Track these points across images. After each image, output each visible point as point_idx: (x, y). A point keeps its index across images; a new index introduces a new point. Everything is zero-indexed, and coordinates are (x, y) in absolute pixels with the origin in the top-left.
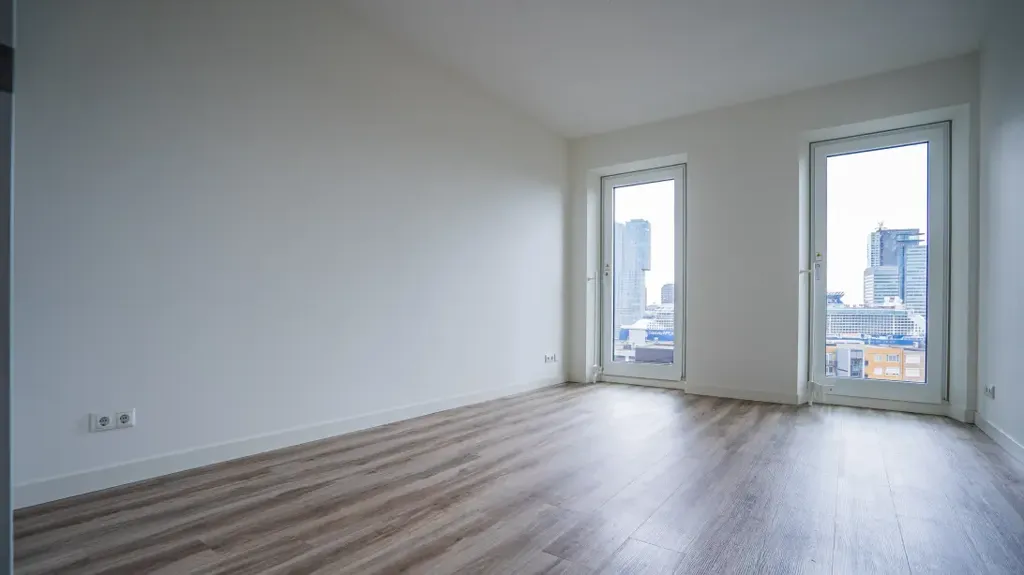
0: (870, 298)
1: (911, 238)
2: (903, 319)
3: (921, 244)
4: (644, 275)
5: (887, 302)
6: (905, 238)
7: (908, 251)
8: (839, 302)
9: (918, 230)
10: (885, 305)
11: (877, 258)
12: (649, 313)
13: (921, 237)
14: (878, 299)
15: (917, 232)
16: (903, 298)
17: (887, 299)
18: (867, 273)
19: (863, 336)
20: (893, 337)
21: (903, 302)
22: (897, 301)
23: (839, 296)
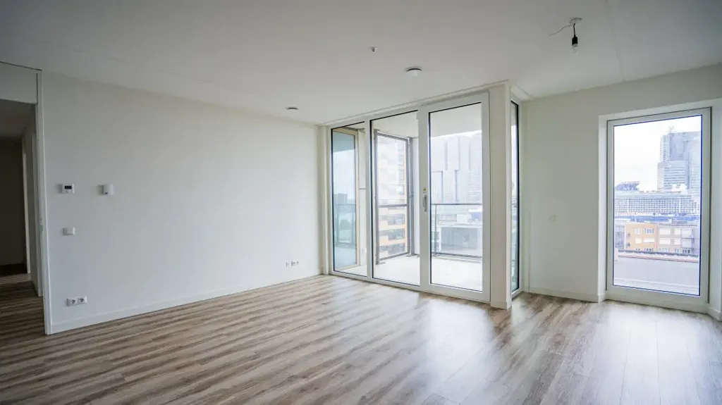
0: (662, 187)
2: (688, 201)
5: (674, 188)
8: (635, 189)
10: (673, 190)
11: (668, 154)
14: (668, 186)
16: (688, 185)
17: (674, 185)
18: (659, 165)
19: (654, 214)
20: (680, 214)
21: (688, 188)
22: (683, 187)
23: (636, 184)
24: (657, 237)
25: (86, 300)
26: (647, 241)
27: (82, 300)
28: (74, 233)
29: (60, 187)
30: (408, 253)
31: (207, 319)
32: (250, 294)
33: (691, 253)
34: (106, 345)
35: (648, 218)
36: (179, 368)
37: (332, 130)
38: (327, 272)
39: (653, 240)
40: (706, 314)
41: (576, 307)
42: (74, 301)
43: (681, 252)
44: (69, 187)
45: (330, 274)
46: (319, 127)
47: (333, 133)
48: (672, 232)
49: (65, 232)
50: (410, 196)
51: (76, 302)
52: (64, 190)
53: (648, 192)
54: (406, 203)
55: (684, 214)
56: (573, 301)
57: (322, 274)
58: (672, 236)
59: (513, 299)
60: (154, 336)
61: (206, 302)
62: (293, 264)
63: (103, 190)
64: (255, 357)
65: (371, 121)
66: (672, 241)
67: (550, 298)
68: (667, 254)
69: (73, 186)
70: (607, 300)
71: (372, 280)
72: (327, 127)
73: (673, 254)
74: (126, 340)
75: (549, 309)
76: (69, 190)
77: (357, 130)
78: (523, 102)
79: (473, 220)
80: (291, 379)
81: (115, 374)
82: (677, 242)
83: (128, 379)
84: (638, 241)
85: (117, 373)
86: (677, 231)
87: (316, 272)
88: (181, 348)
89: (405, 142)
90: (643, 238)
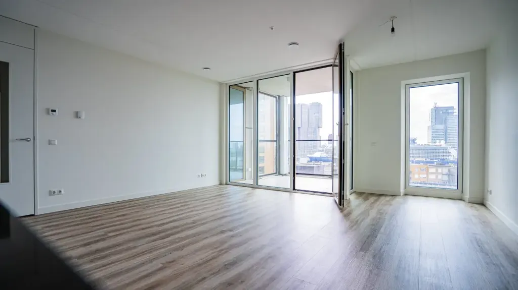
0: (430, 141)
1: (450, 111)
2: (446, 151)
3: (455, 114)
4: (319, 130)
5: (438, 143)
6: (447, 110)
7: (448, 117)
8: (414, 143)
9: (453, 107)
11: (434, 120)
12: (321, 149)
13: (455, 111)
14: (434, 141)
15: (452, 108)
16: (446, 141)
17: (438, 141)
18: (429, 128)
19: (426, 159)
20: (441, 160)
21: (446, 143)
22: (443, 142)
23: (415, 140)
24: (428, 173)
25: (63, 192)
26: (421, 176)
27: (60, 191)
28: (56, 143)
29: (48, 110)
30: (276, 173)
31: (151, 206)
32: (176, 194)
33: (447, 184)
34: (84, 220)
35: (423, 162)
36: (143, 229)
37: (229, 86)
38: (225, 183)
39: (425, 176)
40: (461, 199)
41: (388, 198)
42: (54, 192)
43: (441, 183)
44: (54, 111)
45: (226, 184)
46: (221, 84)
47: (231, 89)
48: (437, 170)
49: (50, 143)
50: (279, 135)
51: (56, 193)
52: (51, 112)
53: (422, 145)
54: (275, 139)
55: (443, 160)
56: (386, 195)
57: (221, 184)
58: (437, 173)
59: (350, 194)
60: (117, 215)
61: (145, 198)
62: (202, 175)
63: (77, 115)
64: (194, 223)
65: (257, 81)
66: (437, 177)
67: (372, 194)
68: (434, 184)
69: (57, 111)
70: (406, 195)
71: (257, 186)
72: (226, 84)
73: (437, 185)
74: (97, 217)
75: (372, 199)
76: (54, 113)
77: (245, 88)
78: (357, 71)
79: (311, 161)
80: (222, 232)
81: (98, 233)
82: (440, 177)
83: (110, 234)
84: (416, 176)
85: (101, 232)
86: (440, 170)
87: (217, 183)
88: (140, 220)
89: (275, 99)
90: (419, 174)
